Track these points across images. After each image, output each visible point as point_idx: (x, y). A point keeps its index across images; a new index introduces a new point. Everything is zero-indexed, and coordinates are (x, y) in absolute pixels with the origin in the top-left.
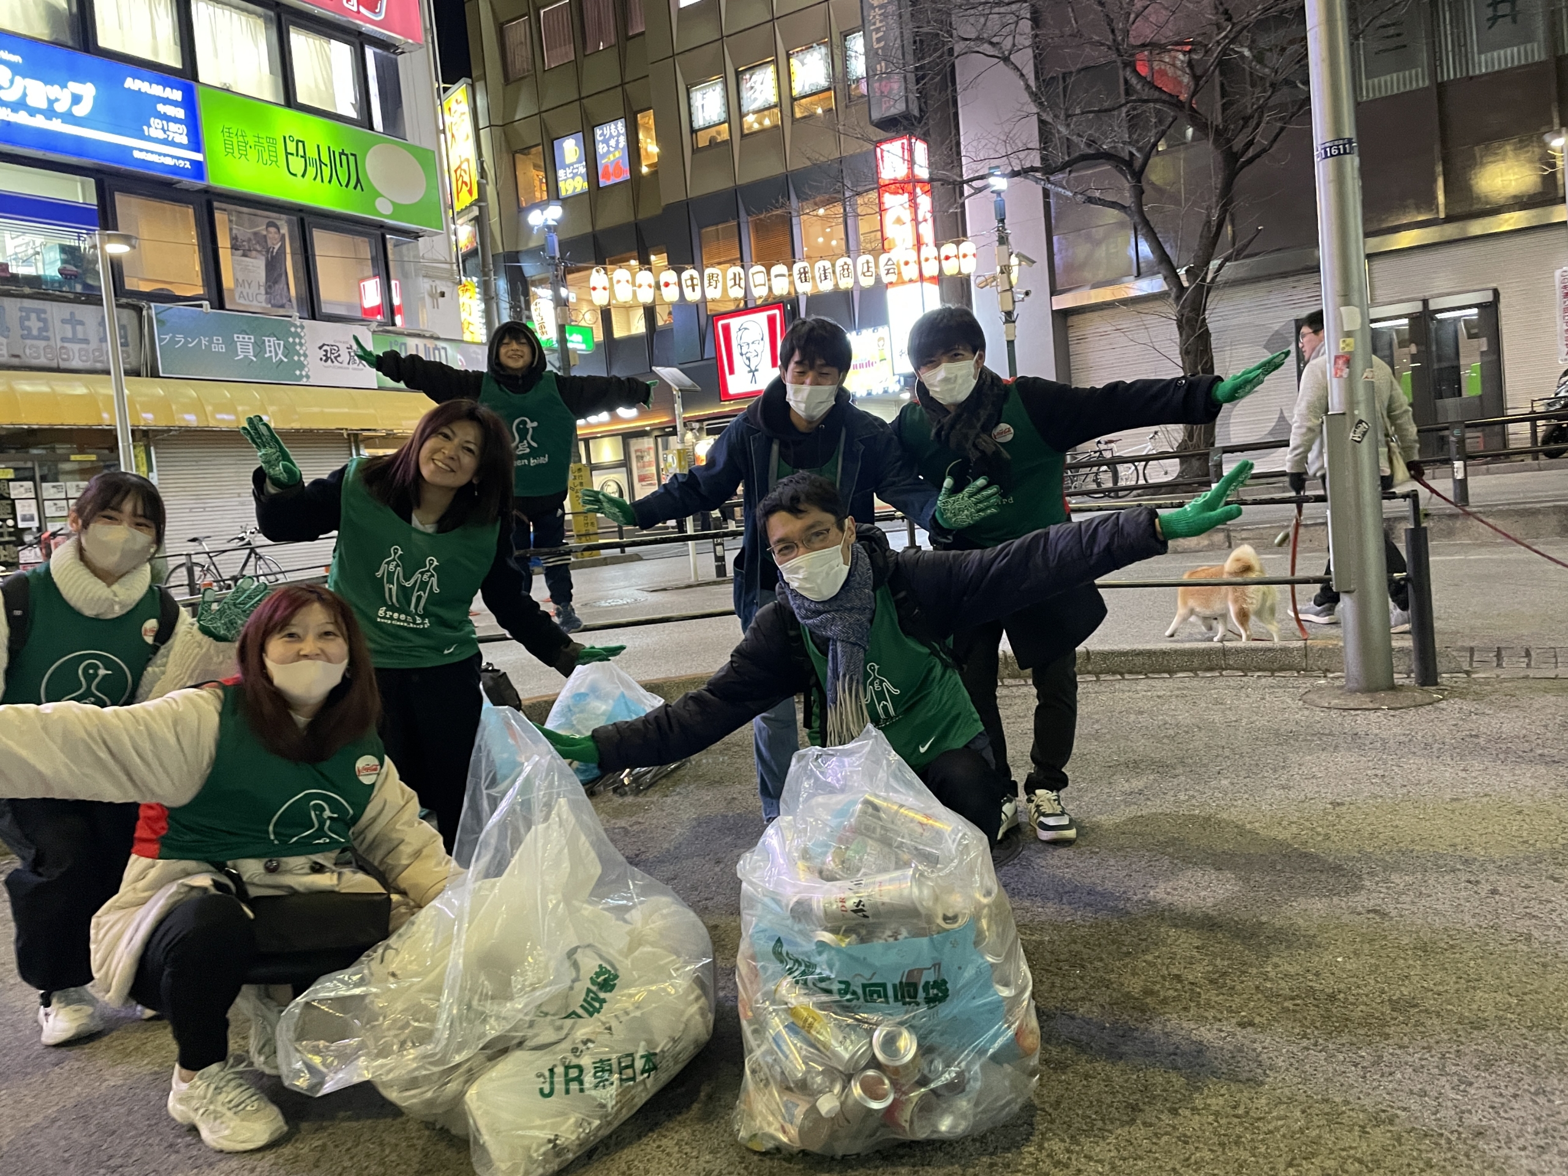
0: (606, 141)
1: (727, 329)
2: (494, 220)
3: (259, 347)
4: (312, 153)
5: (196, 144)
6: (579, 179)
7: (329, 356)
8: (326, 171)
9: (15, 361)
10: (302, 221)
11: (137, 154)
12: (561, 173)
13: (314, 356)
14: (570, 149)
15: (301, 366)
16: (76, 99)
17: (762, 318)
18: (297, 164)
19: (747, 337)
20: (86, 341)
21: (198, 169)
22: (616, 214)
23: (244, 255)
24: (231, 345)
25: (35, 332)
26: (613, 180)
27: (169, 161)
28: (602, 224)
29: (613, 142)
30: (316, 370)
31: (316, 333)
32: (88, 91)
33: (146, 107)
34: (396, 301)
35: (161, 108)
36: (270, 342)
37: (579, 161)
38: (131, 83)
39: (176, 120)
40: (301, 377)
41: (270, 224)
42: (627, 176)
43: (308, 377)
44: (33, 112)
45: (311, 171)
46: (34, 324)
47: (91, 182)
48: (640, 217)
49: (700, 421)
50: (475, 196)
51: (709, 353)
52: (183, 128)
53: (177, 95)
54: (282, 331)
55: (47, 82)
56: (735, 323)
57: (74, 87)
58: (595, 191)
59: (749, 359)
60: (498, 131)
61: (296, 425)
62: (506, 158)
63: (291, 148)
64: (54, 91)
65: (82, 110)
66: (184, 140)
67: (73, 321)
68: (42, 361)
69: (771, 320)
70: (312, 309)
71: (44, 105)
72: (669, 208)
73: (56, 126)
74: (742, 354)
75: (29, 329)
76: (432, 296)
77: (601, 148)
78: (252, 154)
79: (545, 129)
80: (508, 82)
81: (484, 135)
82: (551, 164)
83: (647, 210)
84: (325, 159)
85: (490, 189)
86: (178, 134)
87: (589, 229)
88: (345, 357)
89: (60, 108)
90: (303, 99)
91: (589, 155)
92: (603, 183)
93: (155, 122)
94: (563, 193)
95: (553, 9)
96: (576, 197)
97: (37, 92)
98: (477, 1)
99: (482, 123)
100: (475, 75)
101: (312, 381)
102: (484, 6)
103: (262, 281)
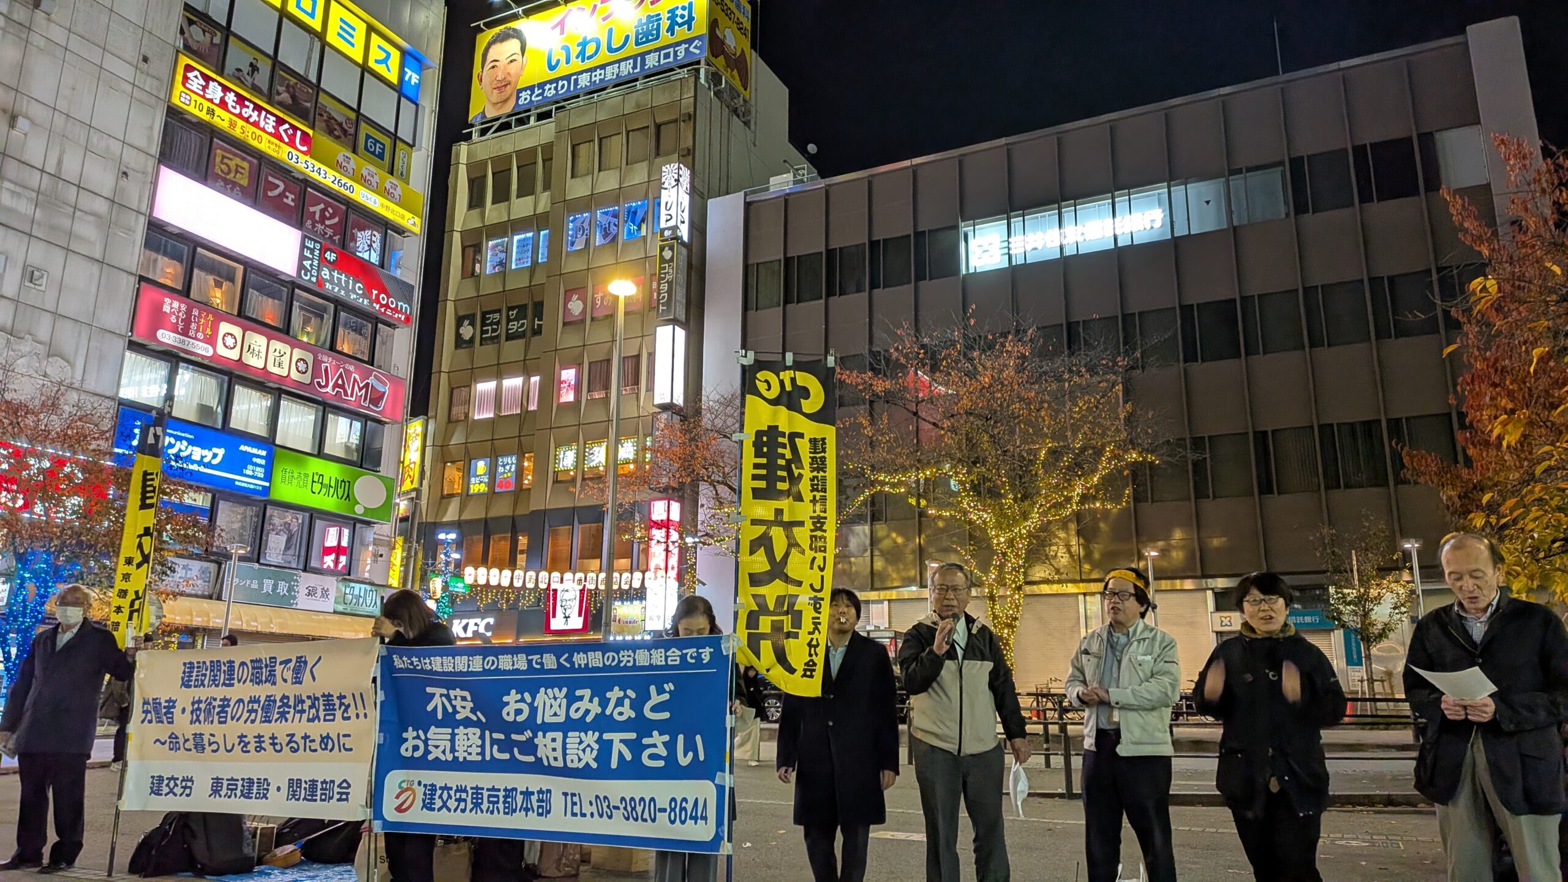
0: (504, 466)
1: (555, 590)
2: (424, 501)
3: (275, 587)
4: (326, 481)
5: (268, 477)
6: (483, 485)
7: (311, 593)
8: (332, 490)
10: (311, 516)
11: (236, 483)
12: (473, 479)
13: (302, 591)
14: (481, 466)
15: (295, 598)
16: (215, 456)
18: (317, 487)
19: (567, 596)
21: (266, 490)
22: (501, 509)
23: (277, 534)
24: (261, 584)
26: (504, 489)
27: (252, 487)
28: (493, 513)
29: (508, 467)
30: (303, 601)
31: (306, 580)
32: (221, 452)
33: (248, 458)
35: (254, 460)
36: (282, 585)
37: (485, 474)
38: (243, 448)
39: (260, 466)
40: (293, 604)
41: (295, 517)
42: (512, 489)
43: (296, 604)
44: (192, 462)
45: (324, 490)
47: (209, 495)
48: (517, 513)
50: (416, 484)
52: (263, 470)
53: (264, 453)
54: (289, 579)
55: (203, 448)
57: (215, 450)
58: (492, 495)
59: (565, 609)
60: (437, 449)
61: (285, 632)
62: (440, 465)
63: (316, 479)
64: (205, 452)
65: (215, 462)
66: (261, 475)
67: (186, 568)
70: (306, 566)
71: (198, 458)
72: (534, 512)
73: (202, 469)
74: (561, 608)
76: (375, 557)
77: (501, 469)
78: (295, 482)
79: (467, 452)
80: (449, 421)
81: (429, 450)
82: (468, 473)
83: (521, 511)
84: (333, 484)
85: (425, 482)
86: (260, 472)
87: (483, 516)
88: (319, 592)
89: (206, 460)
90: (327, 450)
91: (492, 472)
92: (497, 490)
93: (250, 467)
94: (472, 491)
95: (485, 387)
96: (479, 495)
97: (197, 453)
98: (440, 372)
99: (429, 442)
100: (430, 414)
101: (298, 607)
102: (444, 377)
103: (283, 548)
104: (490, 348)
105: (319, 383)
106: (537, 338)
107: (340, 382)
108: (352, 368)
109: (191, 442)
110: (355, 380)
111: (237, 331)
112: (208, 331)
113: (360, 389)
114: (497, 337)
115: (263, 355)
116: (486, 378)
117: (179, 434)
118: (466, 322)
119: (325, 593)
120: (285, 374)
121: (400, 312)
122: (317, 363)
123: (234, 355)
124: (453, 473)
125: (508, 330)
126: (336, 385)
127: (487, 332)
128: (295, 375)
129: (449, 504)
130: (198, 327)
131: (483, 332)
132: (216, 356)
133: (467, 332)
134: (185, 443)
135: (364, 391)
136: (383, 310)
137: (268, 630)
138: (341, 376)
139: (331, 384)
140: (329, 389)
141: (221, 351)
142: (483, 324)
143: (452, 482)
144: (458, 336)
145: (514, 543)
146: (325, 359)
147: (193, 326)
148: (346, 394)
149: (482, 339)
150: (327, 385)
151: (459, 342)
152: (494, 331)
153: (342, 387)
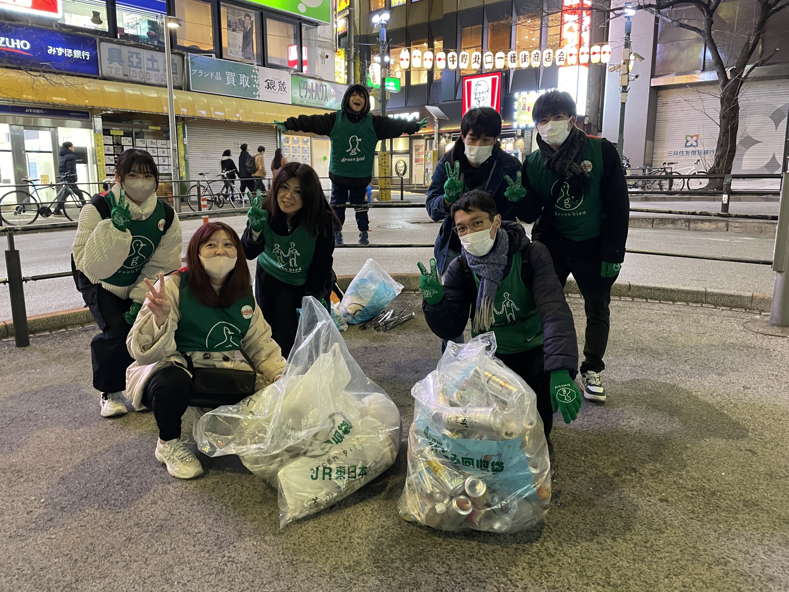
1: (469, 84)
2: (357, 17)
3: (237, 78)
7: (270, 86)
9: (126, 78)
10: (262, 14)
13: (262, 85)
15: (256, 90)
17: (489, 79)
19: (480, 89)
20: (158, 70)
22: (419, 18)
23: (234, 30)
24: (224, 76)
25: (135, 64)
28: (412, 22)
30: (264, 93)
31: (266, 73)
34: (305, 58)
36: (243, 77)
40: (256, 96)
41: (247, 15)
43: (259, 96)
46: (135, 60)
48: (431, 20)
49: (450, 133)
50: (348, 4)
51: (459, 96)
54: (248, 72)
56: (474, 81)
58: (410, 4)
59: (479, 101)
61: (252, 120)
67: (152, 60)
68: (138, 79)
69: (494, 81)
70: (264, 62)
72: (446, 16)
74: (476, 99)
75: (132, 62)
76: (322, 57)
87: (404, 26)
88: (277, 87)
94: (393, 4)
96: (400, 7)
101: (261, 99)
103: (241, 45)
119: (282, 86)
137: (235, 119)
145: (431, 47)
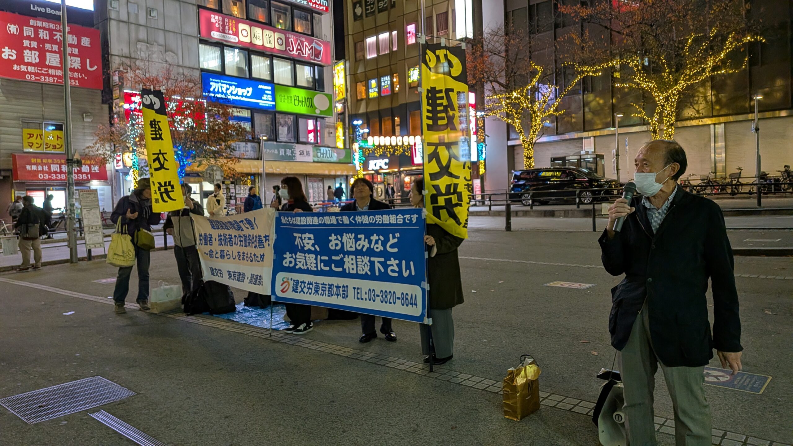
0: (384, 82)
3: (285, 152)
4: (300, 99)
5: (274, 100)
6: (376, 93)
7: (302, 153)
8: (304, 103)
10: (297, 117)
11: (260, 104)
12: (370, 90)
13: (298, 154)
14: (373, 83)
15: (295, 156)
16: (248, 92)
18: (297, 102)
20: (248, 151)
21: (274, 106)
22: (386, 105)
23: (282, 127)
24: (279, 151)
26: (386, 94)
27: (267, 105)
28: (381, 107)
29: (386, 82)
30: (298, 158)
31: (299, 148)
32: (250, 89)
33: (263, 92)
35: (266, 92)
36: (288, 150)
37: (376, 87)
38: (260, 87)
39: (269, 94)
40: (295, 160)
41: (289, 118)
42: (390, 93)
44: (239, 96)
45: (300, 104)
47: (249, 111)
48: (393, 106)
50: (344, 96)
52: (271, 96)
53: (270, 88)
54: (291, 148)
55: (242, 88)
57: (248, 89)
58: (380, 97)
60: (352, 76)
62: (354, 84)
63: (296, 98)
64: (244, 90)
65: (249, 95)
66: (271, 99)
67: (245, 147)
70: (298, 142)
71: (241, 94)
72: (401, 105)
73: (244, 99)
76: (329, 134)
77: (383, 84)
78: (286, 101)
79: (366, 76)
80: (356, 61)
81: (348, 77)
82: (368, 88)
83: (395, 105)
84: (304, 100)
85: (349, 94)
86: (270, 98)
87: (377, 109)
88: (305, 154)
89: (245, 95)
90: (299, 84)
91: (379, 86)
92: (382, 95)
93: (265, 95)
94: (370, 97)
95: (371, 40)
96: (374, 99)
97: (240, 91)
98: (348, 35)
99: (348, 73)
100: (347, 58)
101: (297, 160)
102: (350, 37)
103: (286, 133)
104: (370, 18)
105: (289, 49)
106: (393, 10)
107: (299, 48)
108: (304, 40)
109: (236, 86)
110: (306, 46)
111: (247, 27)
112: (234, 29)
113: (309, 50)
114: (374, 11)
115: (261, 38)
116: (371, 35)
117: (230, 83)
118: (358, 5)
119: (308, 153)
120: (273, 47)
121: (323, 6)
122: (287, 39)
123: (247, 40)
124: (361, 88)
125: (378, 7)
126: (297, 50)
127: (368, 10)
128: (277, 47)
129: (360, 104)
130: (229, 28)
131: (367, 10)
132: (240, 42)
133: (359, 11)
134: (234, 87)
135: (311, 51)
136: (314, 6)
138: (299, 44)
139: (295, 49)
140: (294, 52)
141: (242, 39)
142: (366, 6)
143: (361, 93)
144: (355, 14)
145: (393, 121)
146: (290, 36)
147: (227, 27)
148: (303, 54)
149: (366, 14)
150: (293, 50)
151: (356, 17)
152: (372, 8)
153: (300, 50)
